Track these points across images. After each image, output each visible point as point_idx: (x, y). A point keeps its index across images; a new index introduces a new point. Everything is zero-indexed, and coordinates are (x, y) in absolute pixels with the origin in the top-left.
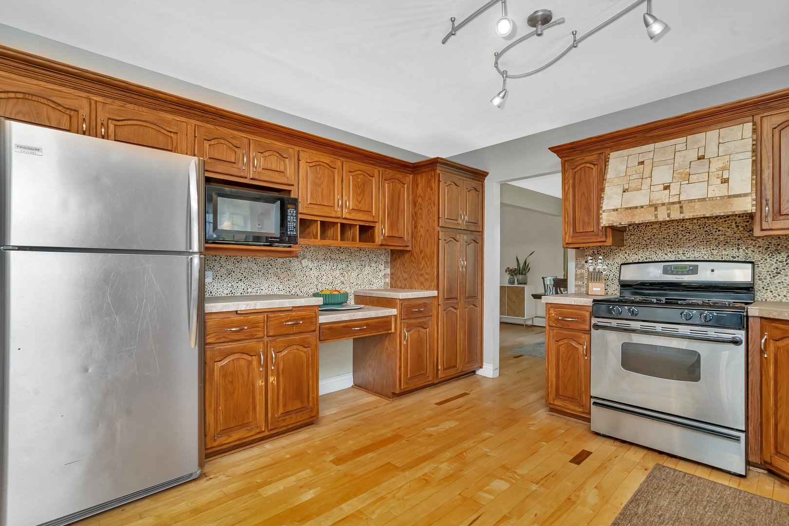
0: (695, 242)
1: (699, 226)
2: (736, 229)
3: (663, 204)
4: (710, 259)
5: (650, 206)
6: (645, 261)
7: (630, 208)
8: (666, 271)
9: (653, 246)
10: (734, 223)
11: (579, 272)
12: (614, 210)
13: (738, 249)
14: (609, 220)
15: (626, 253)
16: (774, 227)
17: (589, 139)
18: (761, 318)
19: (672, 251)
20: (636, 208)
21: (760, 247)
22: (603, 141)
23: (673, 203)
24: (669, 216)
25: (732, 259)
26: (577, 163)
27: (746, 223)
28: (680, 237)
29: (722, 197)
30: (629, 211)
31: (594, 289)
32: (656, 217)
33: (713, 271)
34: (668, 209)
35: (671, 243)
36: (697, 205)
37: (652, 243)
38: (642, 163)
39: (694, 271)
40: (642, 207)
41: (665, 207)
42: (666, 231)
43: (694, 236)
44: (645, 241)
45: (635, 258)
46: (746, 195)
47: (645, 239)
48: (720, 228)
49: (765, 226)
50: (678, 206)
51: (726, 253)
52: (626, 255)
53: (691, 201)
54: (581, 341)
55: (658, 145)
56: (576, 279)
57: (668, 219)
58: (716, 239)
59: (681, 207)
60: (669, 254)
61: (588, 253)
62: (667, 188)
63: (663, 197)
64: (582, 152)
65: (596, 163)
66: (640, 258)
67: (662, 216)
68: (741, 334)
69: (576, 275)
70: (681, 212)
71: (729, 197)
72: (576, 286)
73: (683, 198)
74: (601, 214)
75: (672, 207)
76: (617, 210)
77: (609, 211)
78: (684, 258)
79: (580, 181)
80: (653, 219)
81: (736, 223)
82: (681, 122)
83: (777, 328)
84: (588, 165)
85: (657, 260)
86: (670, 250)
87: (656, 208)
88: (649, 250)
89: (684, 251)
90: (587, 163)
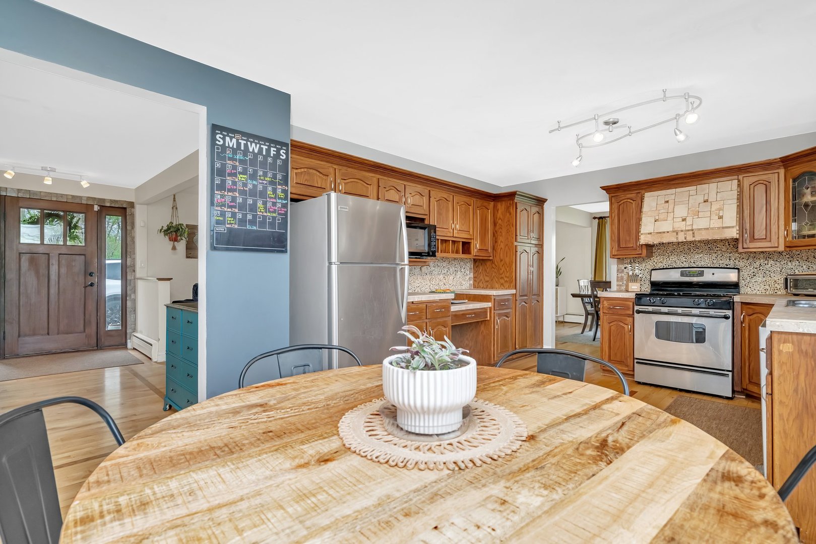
0: (702, 255)
1: (705, 244)
2: (728, 246)
3: (682, 231)
4: (712, 266)
5: (673, 231)
6: (668, 267)
7: (660, 233)
8: (682, 274)
9: (673, 257)
10: (727, 243)
11: (620, 275)
12: (649, 234)
13: (730, 260)
14: (646, 240)
15: (654, 262)
16: (751, 246)
17: (630, 182)
18: (742, 302)
19: (686, 260)
20: (664, 232)
21: (743, 258)
22: (640, 184)
23: (688, 230)
24: (685, 239)
25: (726, 266)
26: (621, 199)
27: (735, 243)
28: (692, 251)
29: (719, 228)
30: (660, 234)
31: (633, 287)
32: (678, 239)
33: (713, 274)
34: (685, 234)
35: (686, 255)
36: (704, 232)
37: (673, 255)
38: (667, 202)
39: (701, 274)
40: (668, 232)
41: (683, 233)
42: (682, 247)
43: (701, 250)
46: (733, 227)
47: (668, 252)
48: (718, 246)
49: (745, 246)
50: (691, 232)
51: (722, 262)
52: (654, 263)
53: (699, 229)
54: (626, 322)
55: (678, 190)
56: (617, 280)
57: (685, 241)
58: (715, 253)
59: (693, 233)
60: (684, 263)
61: (627, 262)
62: (684, 220)
63: (681, 226)
64: (625, 191)
65: (635, 199)
67: (681, 238)
68: (729, 313)
69: (618, 277)
70: (694, 237)
71: (723, 228)
72: (617, 285)
73: (694, 227)
74: (640, 236)
75: (688, 233)
76: (651, 233)
77: (645, 234)
78: (695, 266)
79: (623, 211)
80: (674, 240)
81: (728, 242)
82: (693, 176)
83: (750, 308)
84: (629, 200)
85: (676, 267)
86: (685, 260)
87: (677, 233)
88: (671, 260)
89: (694, 261)
90: (628, 199)
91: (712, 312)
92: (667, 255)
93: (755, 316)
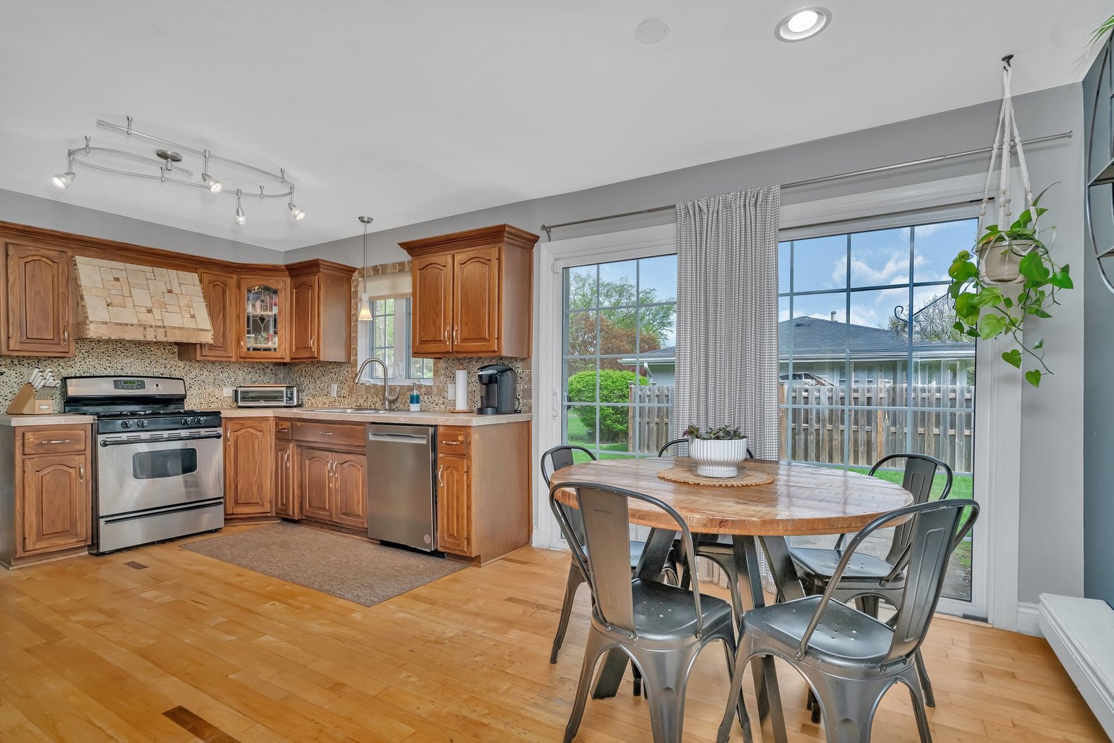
0: (132, 359)
3: (151, 326)
4: (145, 375)
5: (140, 325)
6: (83, 375)
7: (121, 324)
8: (116, 385)
9: (91, 360)
12: (103, 323)
13: (165, 367)
14: (97, 333)
15: (59, 365)
16: (210, 354)
18: (226, 418)
19: (111, 365)
20: (127, 325)
22: (68, 239)
23: (159, 327)
24: (155, 338)
25: (161, 376)
26: (29, 253)
29: (194, 329)
32: (145, 337)
33: (157, 385)
34: (155, 331)
35: (110, 359)
36: (178, 332)
37: (90, 357)
38: (117, 279)
39: (142, 385)
40: (132, 325)
41: (152, 329)
43: (130, 354)
44: (83, 354)
45: (70, 371)
46: (208, 331)
48: (152, 349)
49: (204, 353)
50: (163, 330)
51: (157, 370)
52: (60, 368)
53: (173, 328)
54: (74, 464)
55: (128, 266)
57: (155, 340)
58: (149, 358)
59: (166, 332)
60: (109, 369)
62: (150, 311)
63: (148, 319)
64: (35, 240)
65: (57, 261)
66: (77, 372)
67: (150, 336)
68: (220, 431)
70: (166, 336)
71: (199, 330)
73: (166, 324)
74: (88, 325)
75: (159, 330)
76: (106, 323)
77: (97, 322)
79: (33, 276)
80: (141, 338)
82: (149, 253)
83: (237, 423)
84: (44, 259)
85: (96, 375)
86: (109, 364)
87: (145, 328)
88: (88, 363)
89: (122, 366)
90: (42, 256)
91: (203, 432)
92: (81, 355)
93: (243, 431)
